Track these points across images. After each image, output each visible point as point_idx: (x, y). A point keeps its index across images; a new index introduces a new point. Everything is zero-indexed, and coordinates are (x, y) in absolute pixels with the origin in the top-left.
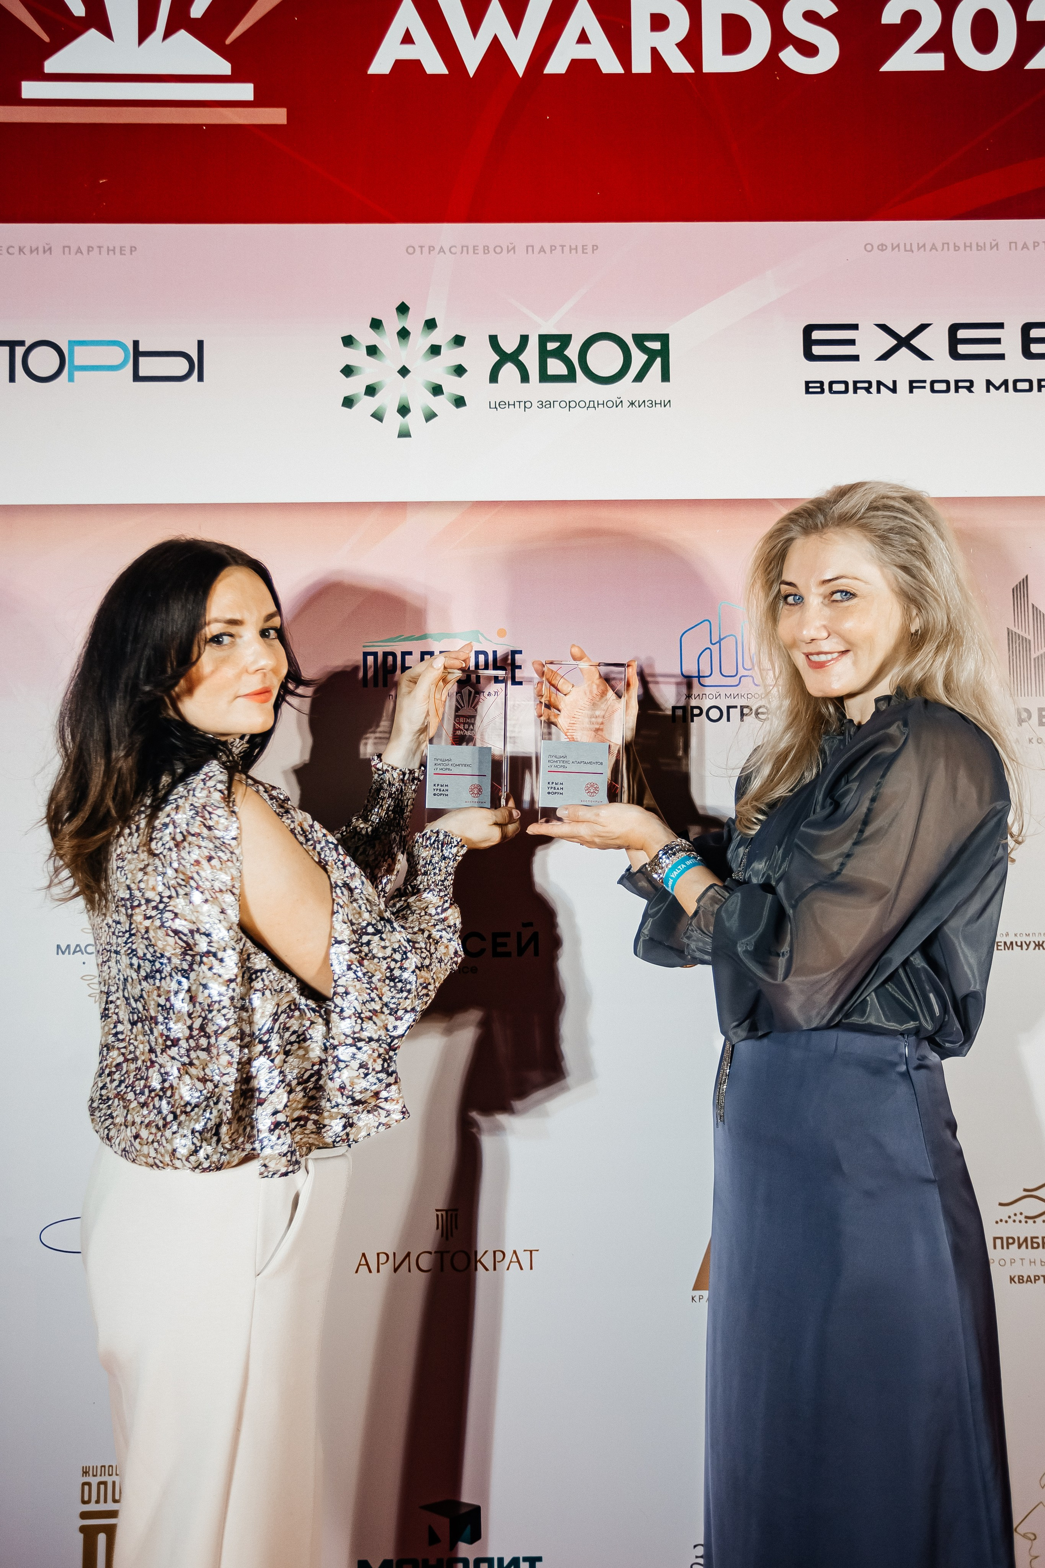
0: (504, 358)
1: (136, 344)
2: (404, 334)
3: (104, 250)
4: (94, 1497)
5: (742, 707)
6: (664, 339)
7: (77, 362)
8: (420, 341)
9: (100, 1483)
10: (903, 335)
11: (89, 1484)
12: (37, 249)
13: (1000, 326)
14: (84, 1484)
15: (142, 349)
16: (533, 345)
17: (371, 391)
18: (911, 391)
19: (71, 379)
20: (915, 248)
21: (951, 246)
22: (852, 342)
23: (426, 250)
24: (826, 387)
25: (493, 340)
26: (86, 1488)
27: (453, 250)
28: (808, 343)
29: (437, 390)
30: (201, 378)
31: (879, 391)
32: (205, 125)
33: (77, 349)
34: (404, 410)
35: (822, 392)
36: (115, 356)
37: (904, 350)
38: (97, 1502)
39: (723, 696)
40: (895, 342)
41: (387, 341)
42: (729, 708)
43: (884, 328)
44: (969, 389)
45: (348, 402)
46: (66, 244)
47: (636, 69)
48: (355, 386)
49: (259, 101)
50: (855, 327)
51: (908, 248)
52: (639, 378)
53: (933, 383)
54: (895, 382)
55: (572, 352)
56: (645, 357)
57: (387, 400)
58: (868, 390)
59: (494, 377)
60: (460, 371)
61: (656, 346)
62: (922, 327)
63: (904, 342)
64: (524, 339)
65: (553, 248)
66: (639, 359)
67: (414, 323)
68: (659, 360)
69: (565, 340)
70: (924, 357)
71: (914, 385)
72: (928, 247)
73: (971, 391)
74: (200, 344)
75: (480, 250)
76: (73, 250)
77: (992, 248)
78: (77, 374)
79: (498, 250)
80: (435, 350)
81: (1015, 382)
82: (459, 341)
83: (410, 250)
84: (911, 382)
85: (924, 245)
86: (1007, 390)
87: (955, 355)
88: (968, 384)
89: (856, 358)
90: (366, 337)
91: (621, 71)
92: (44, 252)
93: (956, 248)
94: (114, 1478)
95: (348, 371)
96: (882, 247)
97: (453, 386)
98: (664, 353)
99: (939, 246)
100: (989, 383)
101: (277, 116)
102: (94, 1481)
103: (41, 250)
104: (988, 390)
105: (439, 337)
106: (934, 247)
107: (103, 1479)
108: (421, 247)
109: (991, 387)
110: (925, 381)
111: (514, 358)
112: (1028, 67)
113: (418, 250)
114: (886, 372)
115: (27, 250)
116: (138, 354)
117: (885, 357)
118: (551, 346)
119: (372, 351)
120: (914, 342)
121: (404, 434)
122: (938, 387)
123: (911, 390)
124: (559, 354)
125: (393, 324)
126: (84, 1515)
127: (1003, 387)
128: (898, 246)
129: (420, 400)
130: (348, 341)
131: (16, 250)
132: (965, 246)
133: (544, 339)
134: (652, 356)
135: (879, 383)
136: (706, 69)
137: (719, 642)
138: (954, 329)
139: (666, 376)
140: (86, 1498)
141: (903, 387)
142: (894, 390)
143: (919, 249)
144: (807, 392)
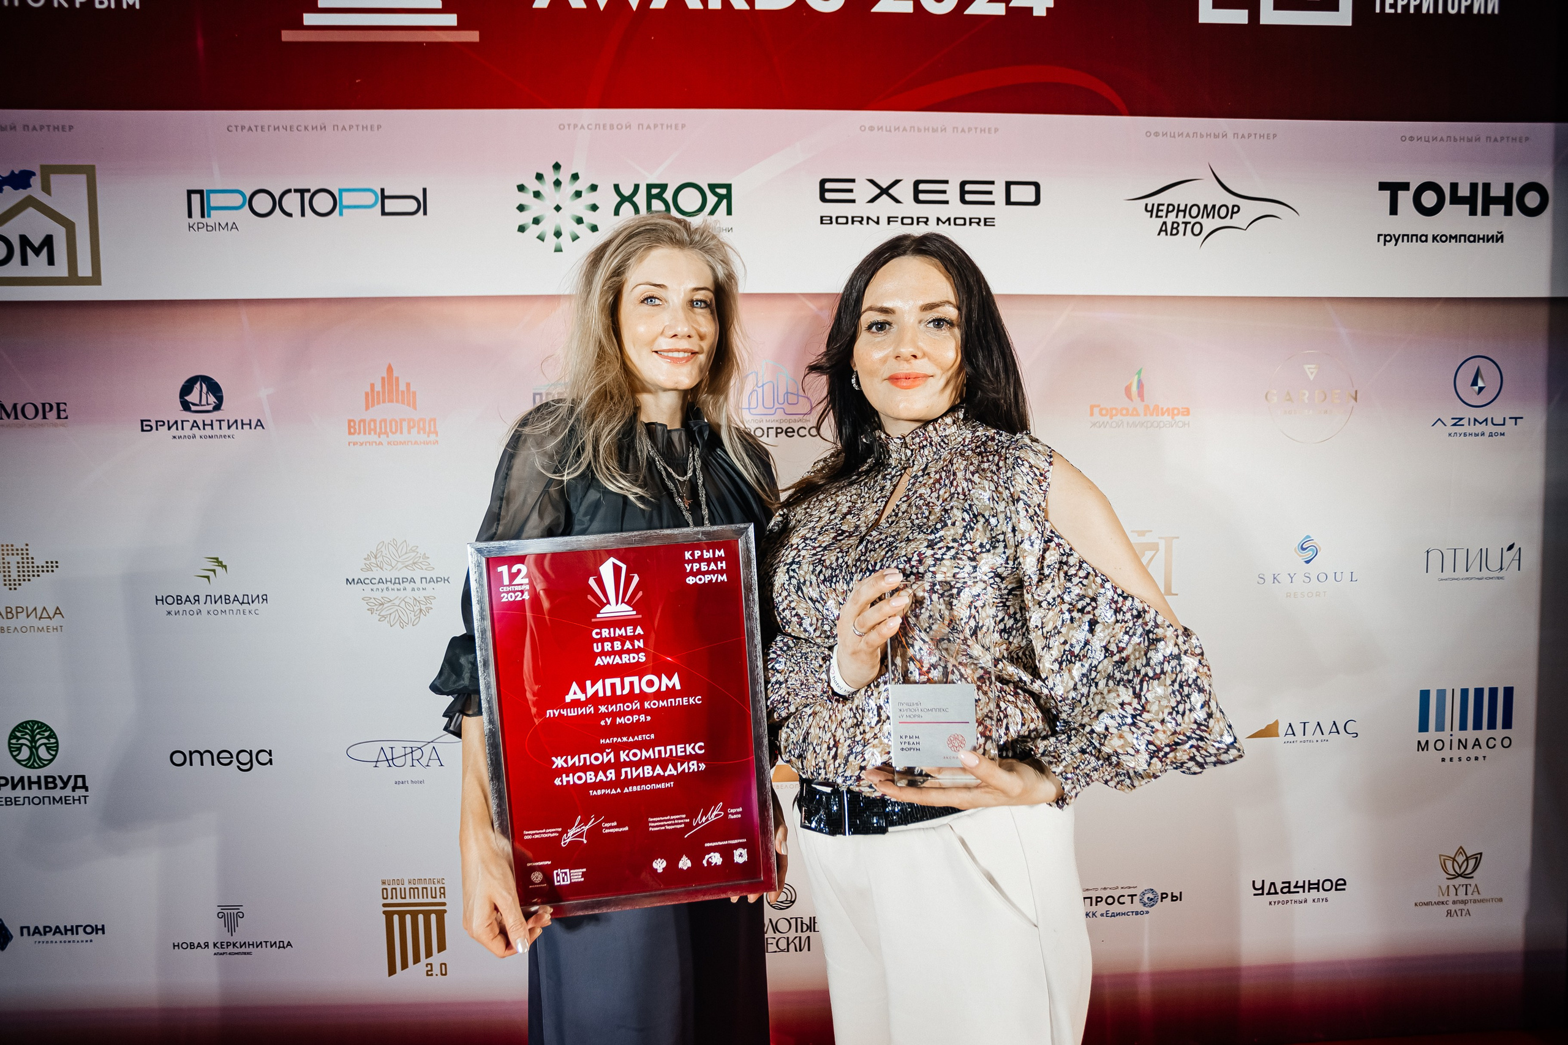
0: (624, 199)
1: (383, 190)
2: (557, 183)
3: (360, 128)
4: (390, 896)
5: (777, 428)
6: (728, 187)
7: (345, 203)
8: (568, 188)
9: (392, 889)
10: (884, 186)
11: (386, 889)
12: (316, 127)
13: (946, 182)
14: (383, 889)
15: (386, 194)
16: (643, 190)
17: (536, 221)
18: (889, 224)
19: (341, 214)
20: (893, 129)
21: (916, 129)
22: (851, 191)
23: (572, 127)
24: (834, 220)
25: (617, 187)
26: (385, 891)
27: (590, 127)
28: (823, 191)
29: (579, 221)
30: (425, 213)
31: (868, 223)
32: (426, 43)
33: (345, 194)
34: (558, 234)
35: (831, 223)
36: (369, 198)
37: (884, 196)
38: (392, 898)
39: (764, 421)
40: (878, 191)
41: (547, 188)
42: (768, 428)
43: (872, 181)
44: (926, 223)
45: (522, 229)
46: (335, 123)
47: (711, 6)
48: (526, 218)
49: (461, 26)
50: (853, 181)
51: (888, 129)
52: (712, 212)
53: (903, 218)
54: (878, 218)
55: (668, 195)
56: (716, 199)
57: (548, 228)
58: (861, 222)
59: (617, 212)
60: (594, 208)
61: (723, 191)
62: (897, 182)
63: (884, 191)
64: (637, 187)
65: (655, 126)
66: (712, 200)
67: (564, 176)
68: (725, 201)
69: (663, 187)
70: (897, 201)
71: (891, 219)
72: (901, 129)
73: (927, 224)
74: (425, 190)
75: (608, 127)
76: (340, 127)
77: (942, 131)
78: (345, 211)
79: (620, 127)
80: (578, 194)
81: (955, 219)
82: (594, 188)
83: (561, 127)
84: (889, 218)
85: (899, 128)
86: (950, 224)
87: (917, 200)
88: (925, 220)
89: (853, 201)
90: (533, 185)
91: (701, 7)
92: (321, 129)
93: (919, 130)
94: (401, 886)
95: (521, 208)
96: (872, 129)
97: (590, 217)
98: (728, 197)
99: (908, 129)
100: (938, 219)
101: (473, 36)
102: (389, 888)
103: (319, 128)
104: (938, 224)
105: (582, 185)
106: (905, 129)
107: (394, 886)
108: (569, 125)
109: (940, 222)
110: (897, 217)
111: (630, 199)
112: (966, 12)
113: (567, 127)
114: (873, 210)
115: (310, 128)
116: (384, 197)
117: (872, 201)
118: (655, 191)
119: (537, 194)
120: (891, 191)
121: (558, 250)
122: (906, 221)
123: (889, 222)
124: (659, 197)
125: (550, 176)
126: (385, 905)
127: (947, 222)
128: (882, 127)
129: (569, 227)
130: (521, 188)
131: (303, 128)
132: (925, 129)
133: (650, 187)
134: (721, 198)
135: (868, 218)
136: (758, 7)
137: (763, 386)
138: (917, 183)
139: (729, 212)
140: (385, 897)
141: (883, 221)
142: (878, 223)
143: (895, 130)
144: (822, 223)
